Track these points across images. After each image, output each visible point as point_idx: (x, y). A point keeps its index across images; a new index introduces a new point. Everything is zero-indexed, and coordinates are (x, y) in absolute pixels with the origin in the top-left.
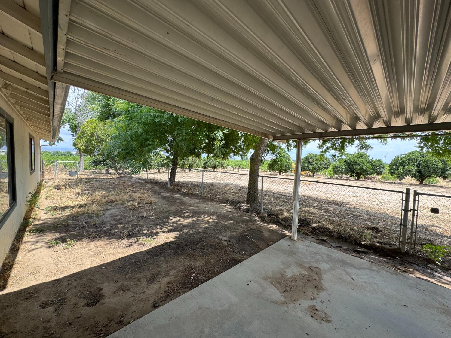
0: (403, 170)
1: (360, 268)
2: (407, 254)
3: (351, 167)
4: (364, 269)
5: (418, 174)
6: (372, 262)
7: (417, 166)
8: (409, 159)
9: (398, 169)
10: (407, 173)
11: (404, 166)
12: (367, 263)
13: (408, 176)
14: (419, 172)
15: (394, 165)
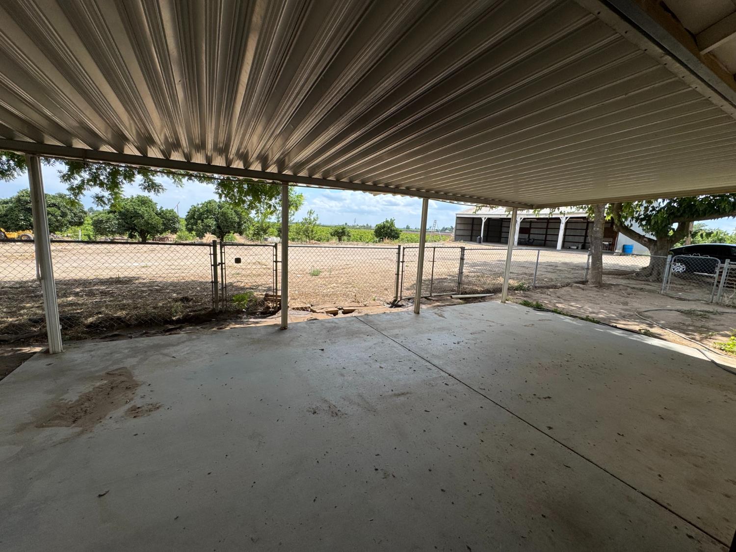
0: (202, 225)
1: (178, 344)
2: (221, 312)
3: (129, 221)
4: (183, 342)
5: (217, 230)
6: (190, 333)
7: (216, 221)
8: (207, 211)
9: (196, 224)
10: (207, 229)
11: (203, 220)
12: (185, 335)
13: (208, 233)
14: (218, 227)
15: (191, 219)
